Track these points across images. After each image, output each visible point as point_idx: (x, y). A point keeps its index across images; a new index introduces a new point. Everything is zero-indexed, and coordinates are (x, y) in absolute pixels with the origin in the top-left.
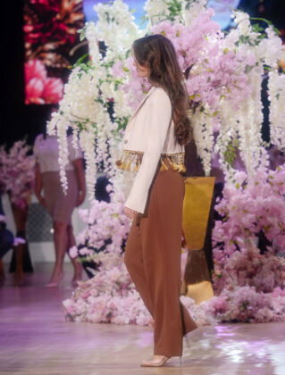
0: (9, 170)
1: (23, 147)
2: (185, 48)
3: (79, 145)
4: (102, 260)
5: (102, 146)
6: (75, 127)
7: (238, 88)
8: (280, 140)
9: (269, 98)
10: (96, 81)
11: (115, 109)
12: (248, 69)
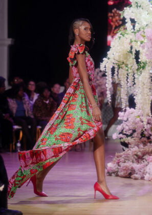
4: (130, 141)
6: (116, 66)
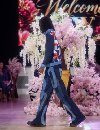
0: (12, 66)
1: (16, 59)
2: (62, 31)
3: (29, 60)
4: (36, 95)
5: (36, 60)
6: (28, 54)
7: (78, 43)
8: (91, 59)
9: (88, 46)
10: (35, 40)
11: (41, 49)
12: (81, 37)
